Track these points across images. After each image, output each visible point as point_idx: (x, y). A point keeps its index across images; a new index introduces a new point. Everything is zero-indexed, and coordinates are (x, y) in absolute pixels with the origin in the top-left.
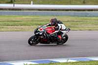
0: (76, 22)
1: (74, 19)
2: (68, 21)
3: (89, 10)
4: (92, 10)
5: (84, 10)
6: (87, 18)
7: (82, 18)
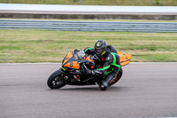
0: (59, 42)
1: (54, 36)
2: (41, 41)
3: (87, 17)
4: (92, 17)
5: (75, 17)
6: (83, 34)
7: (71, 33)
